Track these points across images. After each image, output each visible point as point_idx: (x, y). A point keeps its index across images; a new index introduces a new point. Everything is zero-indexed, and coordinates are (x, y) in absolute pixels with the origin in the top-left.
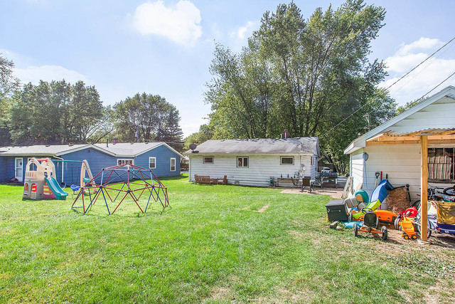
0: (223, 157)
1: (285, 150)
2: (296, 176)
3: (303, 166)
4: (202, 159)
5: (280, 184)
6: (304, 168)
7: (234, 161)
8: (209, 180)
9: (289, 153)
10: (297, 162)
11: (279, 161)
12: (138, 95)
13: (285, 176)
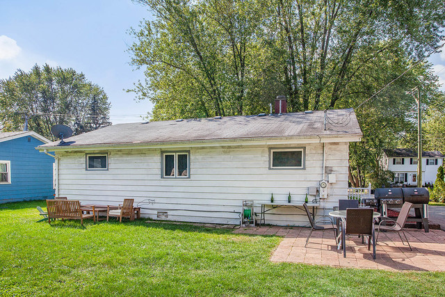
0: (129, 153)
1: (281, 132)
2: (311, 199)
3: (329, 171)
4: (83, 160)
5: (269, 218)
6: (332, 178)
7: (156, 163)
8: (80, 209)
9: (291, 137)
10: (312, 162)
11: (265, 159)
12: (36, 69)
13: (281, 200)
